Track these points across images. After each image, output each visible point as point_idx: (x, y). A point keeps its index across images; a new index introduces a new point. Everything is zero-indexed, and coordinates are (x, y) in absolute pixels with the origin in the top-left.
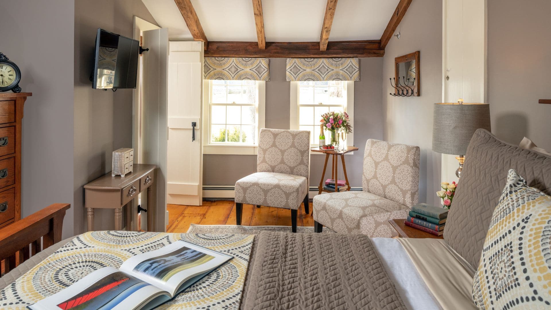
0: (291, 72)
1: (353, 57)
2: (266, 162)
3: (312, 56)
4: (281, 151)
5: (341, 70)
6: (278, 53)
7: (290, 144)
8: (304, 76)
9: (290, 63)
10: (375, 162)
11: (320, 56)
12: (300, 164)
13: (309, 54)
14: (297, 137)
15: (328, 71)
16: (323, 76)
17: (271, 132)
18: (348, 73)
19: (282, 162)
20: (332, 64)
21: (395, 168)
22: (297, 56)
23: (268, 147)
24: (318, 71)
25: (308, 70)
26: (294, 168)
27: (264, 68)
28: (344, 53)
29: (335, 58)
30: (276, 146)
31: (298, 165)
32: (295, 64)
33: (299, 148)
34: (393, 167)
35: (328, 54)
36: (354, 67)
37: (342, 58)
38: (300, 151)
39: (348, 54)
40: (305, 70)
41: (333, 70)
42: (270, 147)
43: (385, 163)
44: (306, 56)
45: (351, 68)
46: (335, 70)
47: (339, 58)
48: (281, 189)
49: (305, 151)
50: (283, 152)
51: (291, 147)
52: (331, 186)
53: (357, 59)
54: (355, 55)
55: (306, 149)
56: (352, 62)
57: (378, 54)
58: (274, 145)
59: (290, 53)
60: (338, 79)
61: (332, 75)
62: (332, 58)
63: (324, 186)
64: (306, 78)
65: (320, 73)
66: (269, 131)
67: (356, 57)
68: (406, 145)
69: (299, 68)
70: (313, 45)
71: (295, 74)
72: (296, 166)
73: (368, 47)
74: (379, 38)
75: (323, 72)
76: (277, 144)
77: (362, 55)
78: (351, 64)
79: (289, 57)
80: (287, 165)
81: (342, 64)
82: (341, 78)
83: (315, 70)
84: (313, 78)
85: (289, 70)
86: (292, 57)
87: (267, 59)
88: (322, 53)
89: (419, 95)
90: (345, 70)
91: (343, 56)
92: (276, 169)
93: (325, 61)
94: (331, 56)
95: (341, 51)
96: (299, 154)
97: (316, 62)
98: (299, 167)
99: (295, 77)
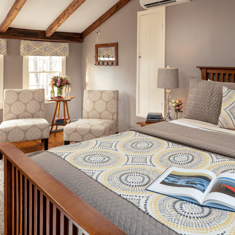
0: (25, 50)
1: (65, 42)
2: (12, 113)
3: (40, 40)
4: (24, 103)
5: (59, 49)
6: (15, 36)
7: (31, 98)
8: (34, 52)
9: (24, 44)
10: (93, 101)
11: (45, 40)
12: (39, 110)
13: (38, 38)
14: (36, 93)
15: (51, 50)
16: (47, 53)
17: (15, 91)
18: (63, 52)
19: (26, 111)
20: (53, 46)
21: (107, 103)
22: (29, 39)
23: (13, 102)
24: (44, 50)
25: (37, 49)
26: (34, 114)
27: (4, 46)
28: (61, 39)
29: (55, 42)
30: (20, 101)
31: (37, 111)
32: (28, 44)
33: (38, 100)
34: (106, 102)
35: (51, 39)
36: (66, 48)
37: (59, 42)
38: (39, 102)
39: (63, 40)
40: (35, 49)
41: (54, 49)
42: (15, 102)
43: (101, 101)
44: (35, 40)
45: (65, 49)
46: (55, 49)
47: (57, 42)
48: (38, 127)
49: (42, 102)
50: (26, 104)
51: (32, 100)
52: (60, 121)
53: (68, 43)
54: (67, 41)
55: (43, 100)
56: (66, 45)
57: (80, 41)
58: (18, 100)
59: (24, 37)
60: (57, 55)
61: (53, 53)
62: (53, 42)
63: (55, 122)
64: (36, 54)
65: (45, 51)
66: (13, 91)
67: (67, 42)
68: (112, 90)
69: (31, 47)
70: (41, 33)
71: (28, 51)
72: (36, 112)
73: (74, 37)
74: (81, 32)
75: (47, 50)
76: (21, 99)
77: (72, 42)
78: (64, 46)
79: (23, 39)
80: (29, 112)
81: (59, 46)
82: (58, 54)
83: (42, 49)
84: (40, 54)
85: (23, 48)
86: (24, 39)
87: (6, 40)
88: (47, 38)
89: (117, 65)
90: (61, 50)
91: (60, 41)
92: (20, 116)
93: (49, 43)
94: (52, 40)
95: (59, 38)
96: (38, 104)
97: (43, 44)
98: (38, 113)
99: (28, 52)
